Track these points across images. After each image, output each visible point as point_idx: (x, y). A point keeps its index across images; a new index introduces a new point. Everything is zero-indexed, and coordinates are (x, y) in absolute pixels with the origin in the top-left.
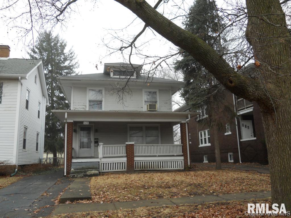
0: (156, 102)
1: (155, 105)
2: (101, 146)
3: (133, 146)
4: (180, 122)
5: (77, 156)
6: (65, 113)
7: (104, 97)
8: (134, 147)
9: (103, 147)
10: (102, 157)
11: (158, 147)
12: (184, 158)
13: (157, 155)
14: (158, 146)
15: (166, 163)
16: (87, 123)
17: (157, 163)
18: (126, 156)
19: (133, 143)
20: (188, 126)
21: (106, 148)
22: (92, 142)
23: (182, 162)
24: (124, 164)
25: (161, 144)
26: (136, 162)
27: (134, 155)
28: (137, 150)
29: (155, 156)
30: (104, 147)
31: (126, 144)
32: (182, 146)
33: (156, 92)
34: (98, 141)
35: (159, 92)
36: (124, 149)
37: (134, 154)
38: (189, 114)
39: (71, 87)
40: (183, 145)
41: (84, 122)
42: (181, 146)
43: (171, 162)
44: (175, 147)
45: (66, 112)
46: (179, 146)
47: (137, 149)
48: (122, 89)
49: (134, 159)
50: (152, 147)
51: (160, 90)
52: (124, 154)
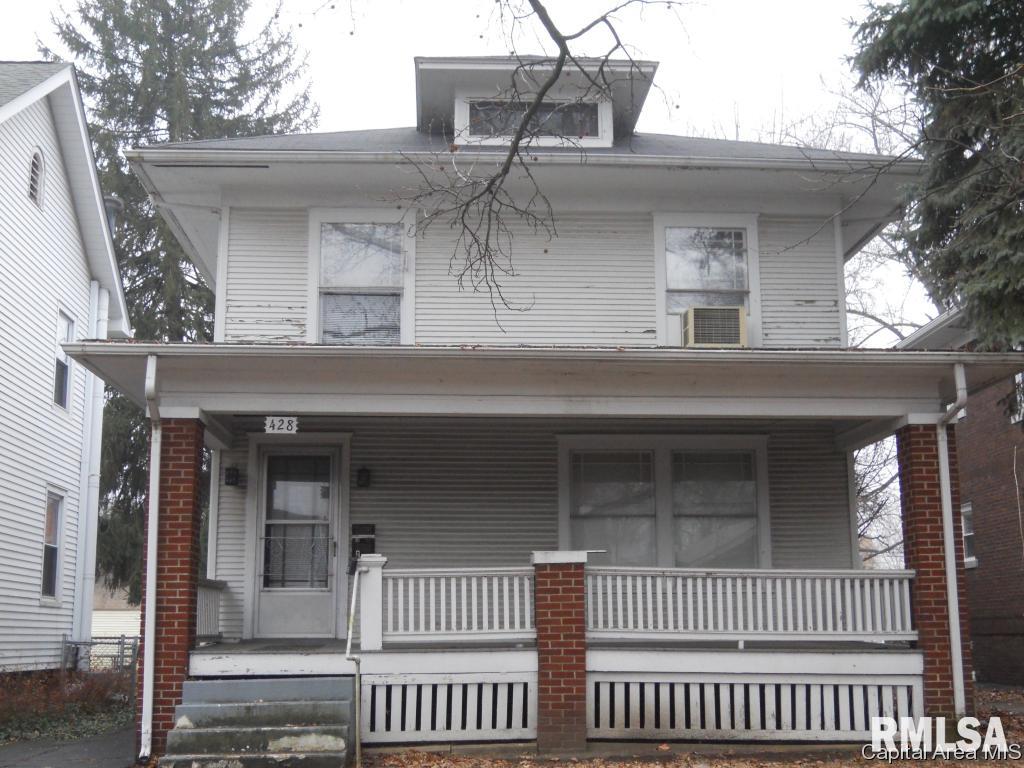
0: (741, 296)
1: (732, 317)
2: (376, 575)
3: (581, 575)
4: (896, 419)
5: (247, 635)
6: (145, 357)
7: (412, 267)
8: (589, 582)
9: (384, 579)
10: (379, 647)
11: (744, 586)
12: (926, 663)
13: (741, 639)
14: (744, 579)
15: (801, 694)
16: (286, 424)
17: (739, 693)
18: (535, 645)
19: (580, 557)
20: (951, 449)
21: (417, 585)
22: (335, 545)
23: (909, 689)
24: (518, 693)
25: (775, 566)
26: (597, 685)
27: (583, 637)
28: (605, 603)
29: (729, 647)
30: (390, 583)
31: (535, 565)
32: (911, 581)
33: (739, 236)
34: (372, 542)
35: (762, 234)
36: (522, 591)
37: (582, 629)
38: (960, 362)
39: (216, 211)
40: (918, 573)
41: (268, 421)
42: (906, 584)
43: (836, 688)
44: (862, 586)
45: (152, 354)
46: (891, 584)
47: (605, 594)
48: (489, 189)
49: (583, 660)
50: (709, 582)
51: (765, 222)
52: (522, 624)
